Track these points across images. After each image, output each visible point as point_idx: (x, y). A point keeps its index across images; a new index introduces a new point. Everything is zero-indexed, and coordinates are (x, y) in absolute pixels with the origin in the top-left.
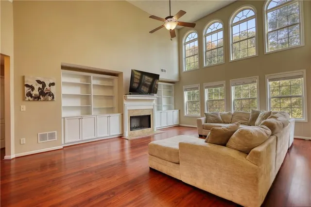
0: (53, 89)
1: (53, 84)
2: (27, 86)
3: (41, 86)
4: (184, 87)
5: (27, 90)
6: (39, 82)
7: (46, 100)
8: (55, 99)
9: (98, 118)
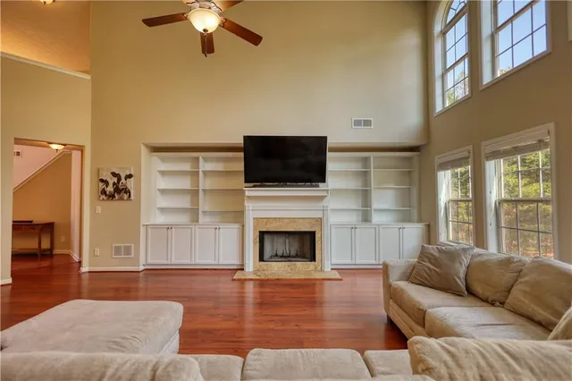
0: (130, 184)
1: (130, 176)
2: (102, 181)
3: (115, 180)
4: (438, 160)
5: (102, 185)
6: (114, 174)
7: (121, 199)
8: (132, 197)
9: (197, 230)
